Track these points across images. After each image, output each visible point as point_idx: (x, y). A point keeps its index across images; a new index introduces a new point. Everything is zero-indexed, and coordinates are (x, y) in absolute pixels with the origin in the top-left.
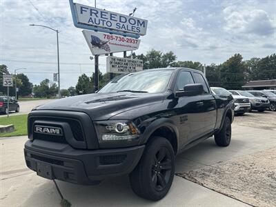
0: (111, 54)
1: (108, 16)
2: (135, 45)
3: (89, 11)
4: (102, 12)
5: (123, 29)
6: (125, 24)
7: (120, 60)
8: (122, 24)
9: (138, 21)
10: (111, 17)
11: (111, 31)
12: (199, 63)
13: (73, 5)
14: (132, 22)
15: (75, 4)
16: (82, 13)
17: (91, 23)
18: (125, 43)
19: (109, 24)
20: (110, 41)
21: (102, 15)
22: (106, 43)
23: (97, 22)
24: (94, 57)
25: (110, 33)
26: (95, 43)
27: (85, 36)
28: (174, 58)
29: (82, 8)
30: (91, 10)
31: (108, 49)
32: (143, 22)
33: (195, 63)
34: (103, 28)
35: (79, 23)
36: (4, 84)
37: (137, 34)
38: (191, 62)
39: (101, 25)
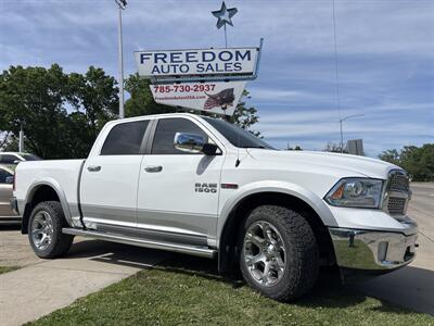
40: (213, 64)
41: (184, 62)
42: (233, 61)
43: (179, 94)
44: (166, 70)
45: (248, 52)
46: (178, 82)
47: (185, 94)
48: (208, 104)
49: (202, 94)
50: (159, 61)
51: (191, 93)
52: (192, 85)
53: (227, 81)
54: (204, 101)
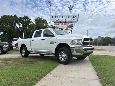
40: (68, 19)
41: (62, 18)
42: (73, 18)
43: (61, 25)
44: (58, 20)
45: (76, 16)
46: (60, 23)
47: (62, 25)
48: (67, 28)
49: (66, 25)
50: (56, 18)
51: (63, 25)
52: (64, 23)
53: (71, 22)
54: (66, 27)
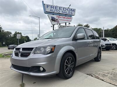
0: (60, 24)
1: (58, 8)
2: (70, 20)
3: (50, 7)
4: (55, 7)
5: (65, 13)
6: (66, 11)
7: (64, 26)
8: (64, 11)
9: (72, 9)
10: (60, 8)
11: (60, 14)
12: (101, 29)
13: (44, 5)
14: (69, 10)
15: (44, 4)
16: (47, 8)
17: (51, 12)
18: (66, 19)
19: (59, 11)
20: (60, 19)
21: (56, 8)
22: (57, 19)
23: (54, 11)
24: (52, 26)
25: (59, 15)
26: (53, 20)
27: (49, 17)
28: (89, 27)
29: (47, 5)
30: (51, 6)
31: (58, 22)
32: (74, 10)
33: (99, 29)
34: (56, 13)
35: (46, 12)
36: (17, 38)
37: (71, 15)
38: (97, 28)
39: (55, 12)
